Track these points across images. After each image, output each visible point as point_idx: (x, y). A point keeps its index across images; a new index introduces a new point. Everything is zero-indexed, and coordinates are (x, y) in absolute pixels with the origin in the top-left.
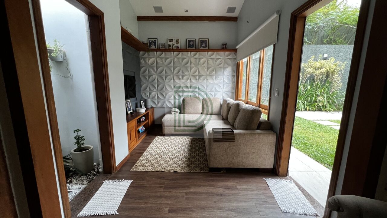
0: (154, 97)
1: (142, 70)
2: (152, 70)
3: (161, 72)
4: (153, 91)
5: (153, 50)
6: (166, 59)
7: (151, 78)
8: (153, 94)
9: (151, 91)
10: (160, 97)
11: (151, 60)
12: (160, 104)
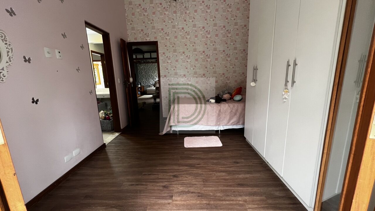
0: (144, 82)
1: (138, 71)
2: (142, 71)
3: (146, 71)
4: (143, 79)
5: (143, 63)
6: (148, 66)
7: (142, 74)
8: (143, 80)
9: (142, 79)
10: (146, 81)
11: (142, 67)
12: (146, 84)
